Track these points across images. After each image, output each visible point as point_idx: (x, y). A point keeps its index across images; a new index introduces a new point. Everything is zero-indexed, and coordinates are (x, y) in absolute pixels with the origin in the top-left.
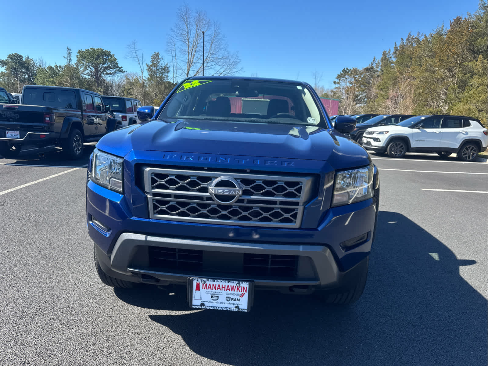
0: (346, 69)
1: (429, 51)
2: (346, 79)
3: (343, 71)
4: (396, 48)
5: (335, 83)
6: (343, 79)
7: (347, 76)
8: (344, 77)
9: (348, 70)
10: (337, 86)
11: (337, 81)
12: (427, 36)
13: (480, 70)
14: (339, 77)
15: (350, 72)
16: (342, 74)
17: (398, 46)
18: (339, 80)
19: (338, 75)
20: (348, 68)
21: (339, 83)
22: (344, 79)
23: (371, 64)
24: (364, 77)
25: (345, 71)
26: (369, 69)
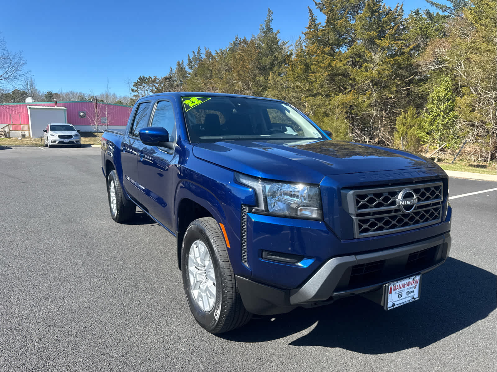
0: (142, 77)
1: (225, 65)
2: (144, 87)
3: (139, 79)
4: (189, 59)
5: (133, 90)
6: (140, 87)
7: (144, 85)
8: (141, 86)
9: (145, 78)
10: (136, 93)
11: (135, 88)
12: (218, 51)
13: (272, 84)
14: (136, 85)
15: (147, 80)
16: (139, 82)
17: (191, 58)
18: (137, 88)
19: (135, 83)
20: (144, 76)
21: (137, 91)
22: (142, 87)
23: (169, 74)
24: (164, 86)
25: (142, 79)
26: (169, 79)
